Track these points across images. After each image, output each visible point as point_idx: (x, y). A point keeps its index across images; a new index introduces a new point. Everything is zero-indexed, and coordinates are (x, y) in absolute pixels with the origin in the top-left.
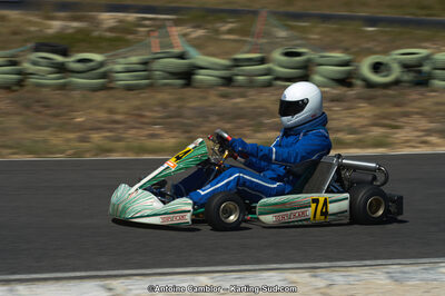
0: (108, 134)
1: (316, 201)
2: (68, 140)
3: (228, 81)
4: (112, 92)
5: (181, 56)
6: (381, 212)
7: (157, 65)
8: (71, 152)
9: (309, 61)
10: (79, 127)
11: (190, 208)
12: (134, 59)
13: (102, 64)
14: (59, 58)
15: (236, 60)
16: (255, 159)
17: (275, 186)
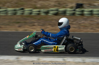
1: (55, 47)
11: (22, 47)
17: (52, 43)
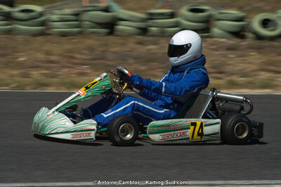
0: (44, 72)
1: (194, 124)
2: (13, 76)
3: (144, 31)
4: (49, 37)
5: (106, 10)
6: (245, 135)
7: (86, 16)
8: (14, 85)
9: (210, 16)
10: (21, 65)
11: (94, 127)
12: (68, 11)
13: (41, 14)
14: (6, 9)
15: (151, 14)
16: (148, 91)
17: (163, 112)
